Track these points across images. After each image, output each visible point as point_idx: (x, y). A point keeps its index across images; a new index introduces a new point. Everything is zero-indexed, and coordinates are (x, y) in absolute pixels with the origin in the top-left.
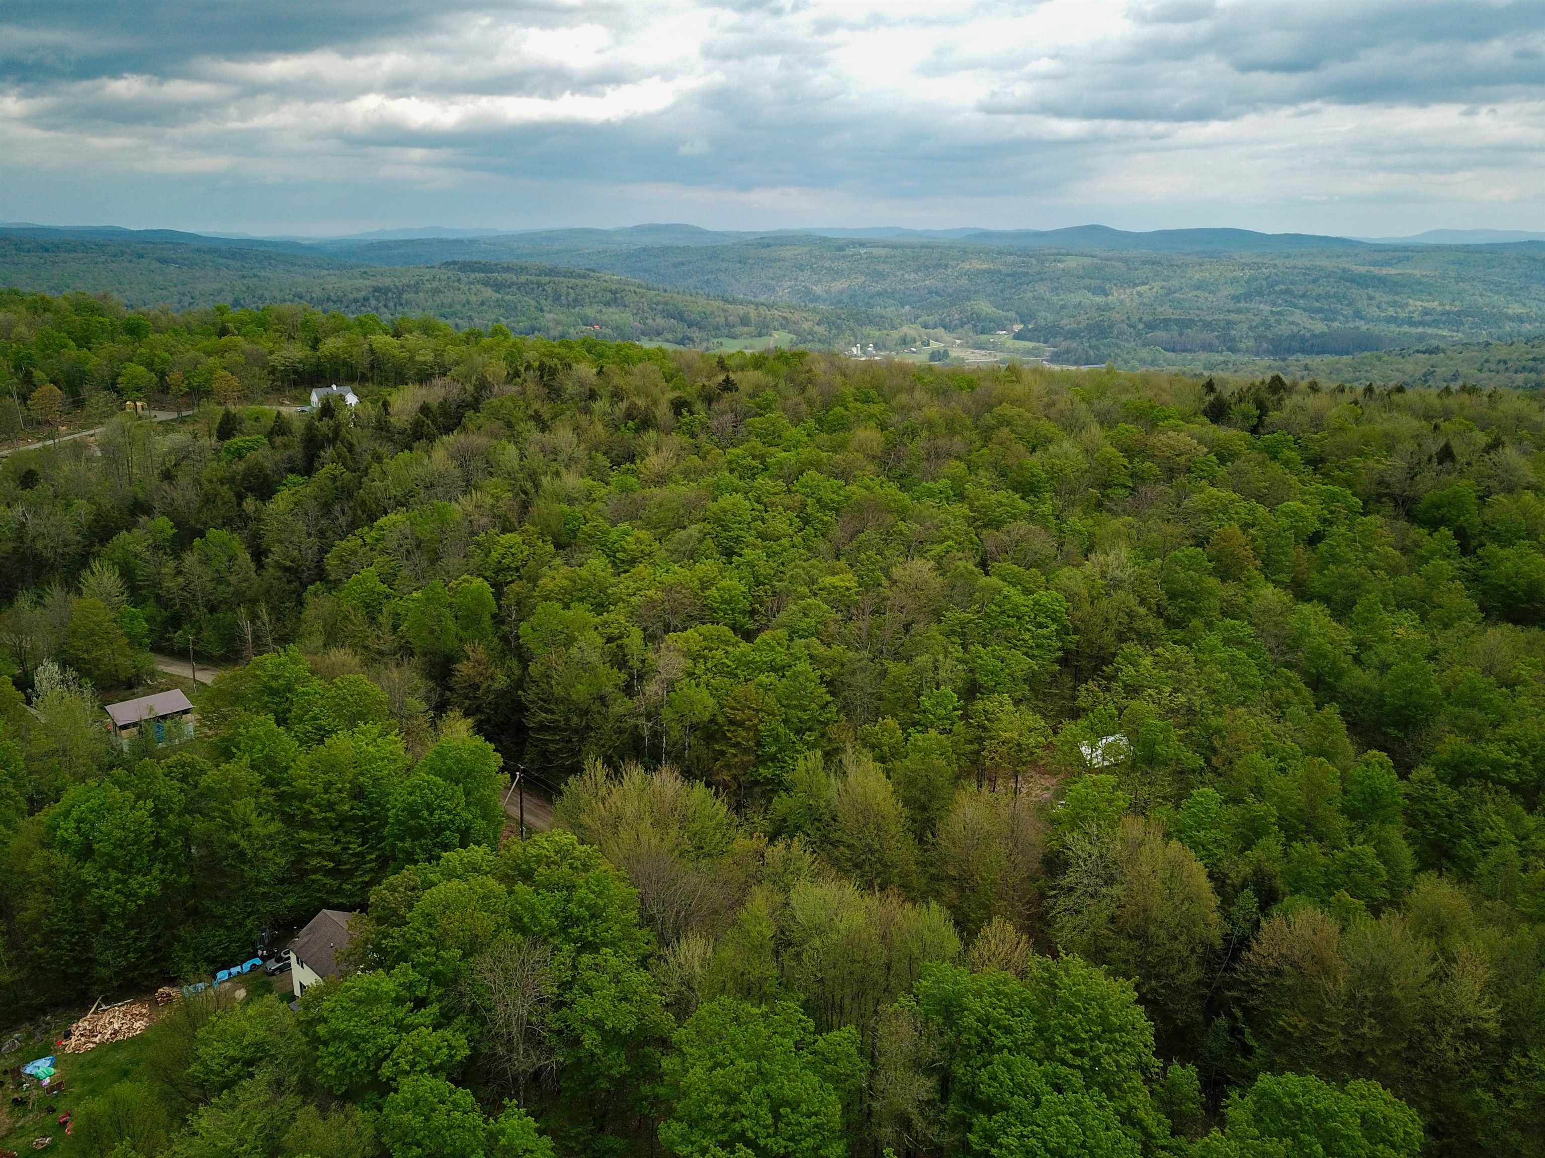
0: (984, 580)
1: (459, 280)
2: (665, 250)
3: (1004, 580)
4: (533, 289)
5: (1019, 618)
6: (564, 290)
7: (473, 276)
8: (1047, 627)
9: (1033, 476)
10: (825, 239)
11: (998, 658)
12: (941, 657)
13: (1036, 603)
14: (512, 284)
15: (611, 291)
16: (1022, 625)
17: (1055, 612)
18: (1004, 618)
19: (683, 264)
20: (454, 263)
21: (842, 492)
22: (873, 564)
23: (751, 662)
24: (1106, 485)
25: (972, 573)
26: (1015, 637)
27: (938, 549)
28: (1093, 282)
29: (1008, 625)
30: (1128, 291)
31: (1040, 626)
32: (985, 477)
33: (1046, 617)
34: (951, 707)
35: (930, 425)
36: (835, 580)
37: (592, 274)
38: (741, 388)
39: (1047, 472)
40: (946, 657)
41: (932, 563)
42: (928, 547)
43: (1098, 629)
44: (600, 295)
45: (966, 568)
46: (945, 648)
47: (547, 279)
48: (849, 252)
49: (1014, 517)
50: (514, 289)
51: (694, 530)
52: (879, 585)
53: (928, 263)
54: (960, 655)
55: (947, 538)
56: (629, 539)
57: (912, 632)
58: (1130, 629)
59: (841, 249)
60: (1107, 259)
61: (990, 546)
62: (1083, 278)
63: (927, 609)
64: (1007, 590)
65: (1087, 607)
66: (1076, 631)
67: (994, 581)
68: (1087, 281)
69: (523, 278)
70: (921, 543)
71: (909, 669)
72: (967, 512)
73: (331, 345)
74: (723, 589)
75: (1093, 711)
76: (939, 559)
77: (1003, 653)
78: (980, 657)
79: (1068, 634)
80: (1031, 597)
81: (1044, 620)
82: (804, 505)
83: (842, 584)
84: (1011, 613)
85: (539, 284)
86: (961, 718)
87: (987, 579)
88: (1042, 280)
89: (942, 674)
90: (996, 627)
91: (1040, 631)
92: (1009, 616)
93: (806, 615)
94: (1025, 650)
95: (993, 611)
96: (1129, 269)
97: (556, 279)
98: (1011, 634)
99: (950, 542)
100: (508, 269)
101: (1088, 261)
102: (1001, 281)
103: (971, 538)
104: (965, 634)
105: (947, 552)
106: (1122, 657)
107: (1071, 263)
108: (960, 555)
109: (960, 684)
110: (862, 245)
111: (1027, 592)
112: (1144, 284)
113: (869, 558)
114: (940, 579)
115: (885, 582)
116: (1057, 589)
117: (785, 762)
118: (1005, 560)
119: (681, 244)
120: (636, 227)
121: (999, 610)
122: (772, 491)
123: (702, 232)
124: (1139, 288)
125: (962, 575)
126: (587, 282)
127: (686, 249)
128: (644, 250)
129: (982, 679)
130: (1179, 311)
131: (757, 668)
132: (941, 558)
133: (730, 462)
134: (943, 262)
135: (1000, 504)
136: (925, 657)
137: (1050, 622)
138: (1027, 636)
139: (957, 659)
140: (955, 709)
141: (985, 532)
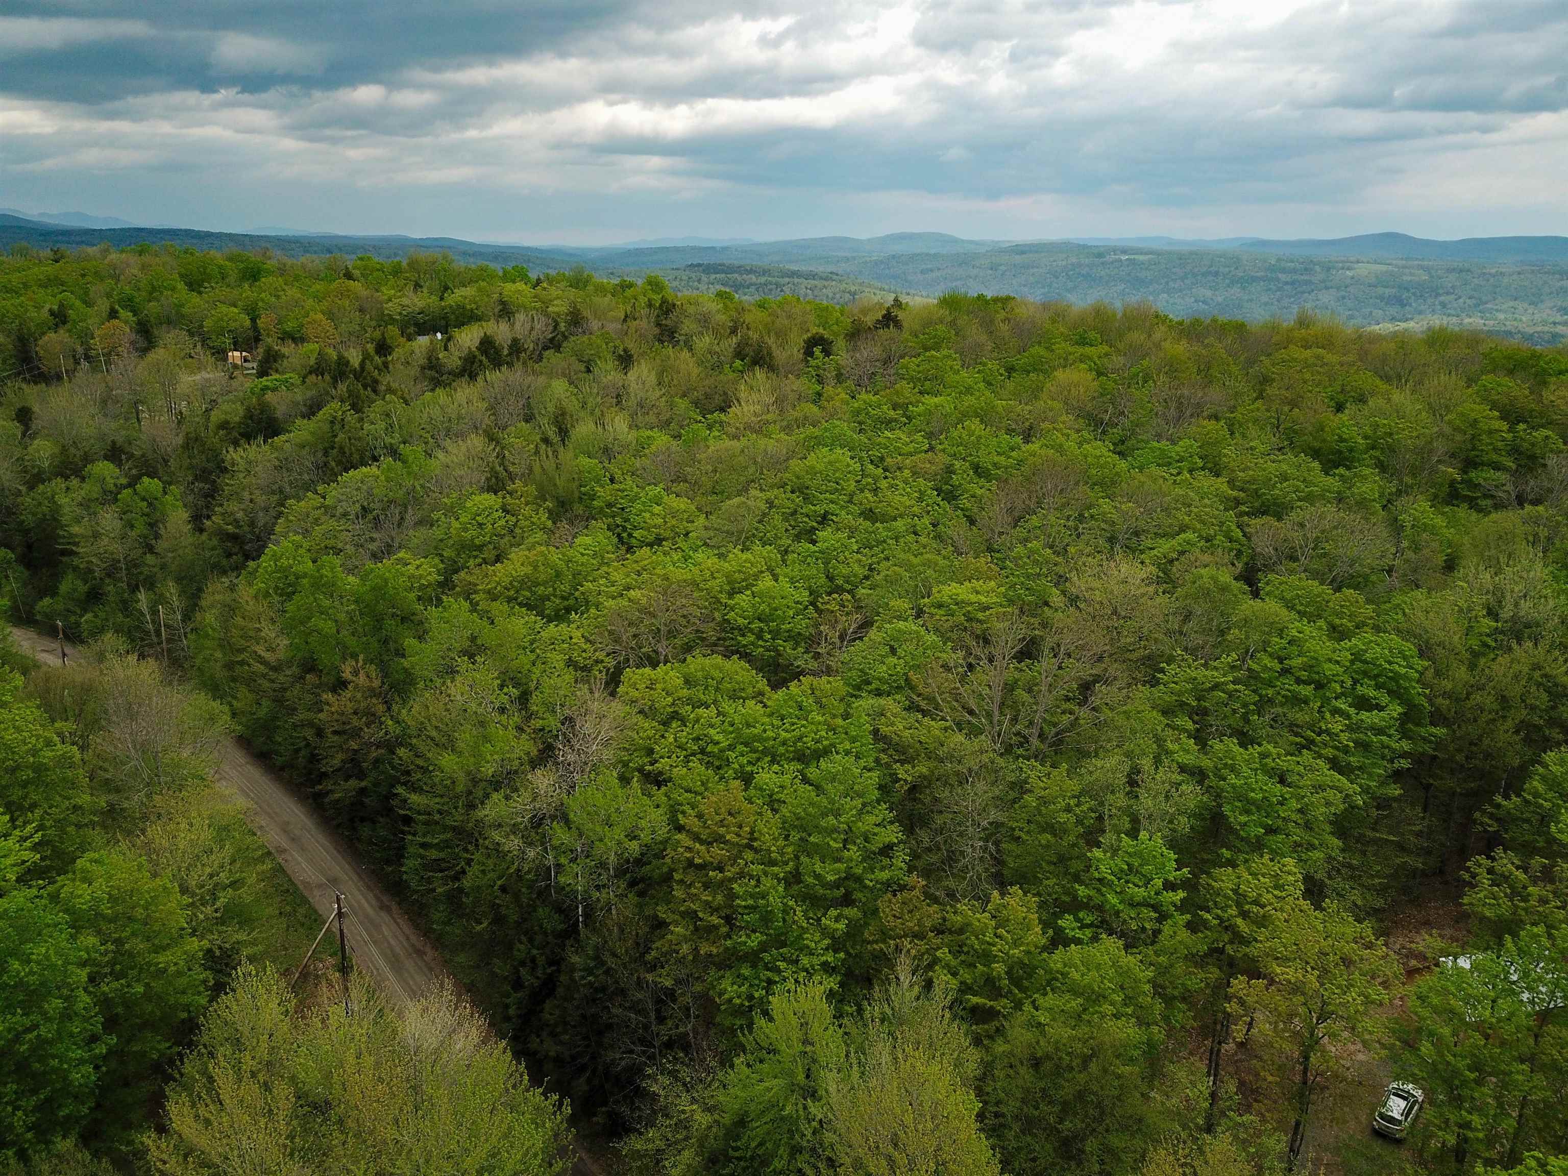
0: (1249, 606)
1: (699, 281)
2: (913, 258)
3: (1291, 607)
4: (771, 290)
5: (1319, 686)
6: (803, 291)
7: (713, 276)
8: (1380, 708)
9: (1342, 440)
10: (1085, 247)
11: (1271, 773)
12: (1146, 763)
13: (1357, 657)
14: (751, 284)
15: (849, 292)
16: (1326, 701)
17: (1396, 677)
18: (1288, 683)
19: (932, 271)
20: (699, 265)
21: (1014, 454)
22: (1036, 562)
23: (759, 739)
24: (1469, 464)
25: (1224, 589)
26: (1311, 727)
27: (1165, 547)
28: (1387, 291)
29: (1298, 701)
30: (1430, 301)
31: (1363, 704)
32: (1262, 439)
33: (1378, 687)
34: (1159, 883)
35: (1172, 368)
36: (961, 591)
37: (835, 277)
38: (905, 324)
39: (1366, 437)
40: (1157, 761)
41: (1153, 569)
42: (1149, 543)
43: (1485, 717)
44: (838, 296)
45: (1215, 580)
46: (1159, 741)
47: (787, 280)
48: (1108, 258)
49: (1309, 498)
50: (752, 289)
51: (756, 499)
52: (1046, 604)
53: (1196, 270)
54: (1188, 759)
55: (1183, 529)
56: (657, 509)
57: (1095, 701)
58: (1553, 722)
59: (1100, 255)
60: (1404, 267)
61: (1264, 546)
62: (1375, 286)
63: (1134, 656)
64: (1297, 627)
65: (1462, 673)
66: (1437, 718)
67: (1271, 607)
68: (1380, 290)
69: (763, 280)
70: (1137, 534)
71: (1073, 785)
72: (1225, 487)
73: (461, 295)
74: (761, 595)
75: (1515, 935)
76: (1166, 565)
77: (1286, 763)
78: (1233, 769)
79: (1418, 724)
80: (1346, 644)
81: (1372, 693)
82: (949, 470)
83: (973, 598)
84: (1304, 675)
85: (777, 285)
86: (1182, 907)
87: (1258, 603)
88: (1327, 288)
89: (1146, 803)
90: (1270, 701)
91: (1364, 715)
92: (1299, 681)
93: (893, 651)
94: (1329, 752)
95: (1265, 668)
96: (1432, 277)
97: (796, 280)
98: (1301, 717)
99: (1189, 535)
100: (751, 271)
101: (1384, 268)
102: (1279, 289)
103: (1229, 530)
104: (1205, 712)
105: (1182, 553)
106: (1543, 779)
107: (1362, 270)
108: (1206, 558)
109: (1184, 824)
110: (1124, 251)
111: (1338, 633)
112: (1448, 293)
113: (1031, 553)
114: (1162, 600)
115: (1056, 598)
116: (1399, 632)
117: (778, 971)
118: (1292, 572)
119: (932, 252)
120: (888, 236)
121: (1278, 667)
122: (906, 449)
123: (955, 241)
124: (1442, 298)
125: (1207, 593)
126: (826, 283)
127: (935, 256)
128: (894, 257)
129: (1235, 817)
130: (1492, 322)
131: (765, 752)
132: (1171, 562)
133: (858, 412)
134: (1213, 269)
135: (1284, 478)
136: (1112, 762)
137: (1384, 699)
138: (1337, 725)
139: (1183, 769)
140: (1169, 886)
141: (1256, 522)
